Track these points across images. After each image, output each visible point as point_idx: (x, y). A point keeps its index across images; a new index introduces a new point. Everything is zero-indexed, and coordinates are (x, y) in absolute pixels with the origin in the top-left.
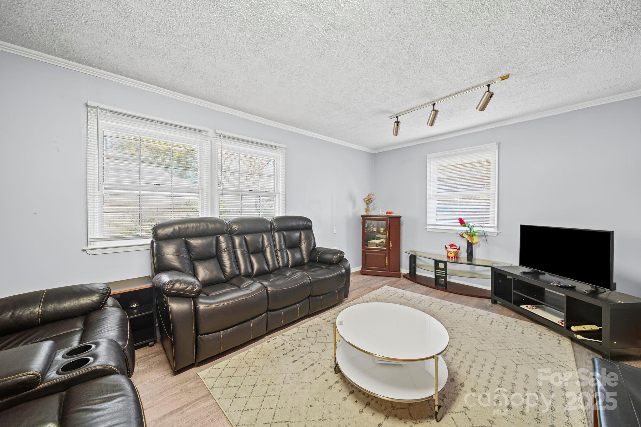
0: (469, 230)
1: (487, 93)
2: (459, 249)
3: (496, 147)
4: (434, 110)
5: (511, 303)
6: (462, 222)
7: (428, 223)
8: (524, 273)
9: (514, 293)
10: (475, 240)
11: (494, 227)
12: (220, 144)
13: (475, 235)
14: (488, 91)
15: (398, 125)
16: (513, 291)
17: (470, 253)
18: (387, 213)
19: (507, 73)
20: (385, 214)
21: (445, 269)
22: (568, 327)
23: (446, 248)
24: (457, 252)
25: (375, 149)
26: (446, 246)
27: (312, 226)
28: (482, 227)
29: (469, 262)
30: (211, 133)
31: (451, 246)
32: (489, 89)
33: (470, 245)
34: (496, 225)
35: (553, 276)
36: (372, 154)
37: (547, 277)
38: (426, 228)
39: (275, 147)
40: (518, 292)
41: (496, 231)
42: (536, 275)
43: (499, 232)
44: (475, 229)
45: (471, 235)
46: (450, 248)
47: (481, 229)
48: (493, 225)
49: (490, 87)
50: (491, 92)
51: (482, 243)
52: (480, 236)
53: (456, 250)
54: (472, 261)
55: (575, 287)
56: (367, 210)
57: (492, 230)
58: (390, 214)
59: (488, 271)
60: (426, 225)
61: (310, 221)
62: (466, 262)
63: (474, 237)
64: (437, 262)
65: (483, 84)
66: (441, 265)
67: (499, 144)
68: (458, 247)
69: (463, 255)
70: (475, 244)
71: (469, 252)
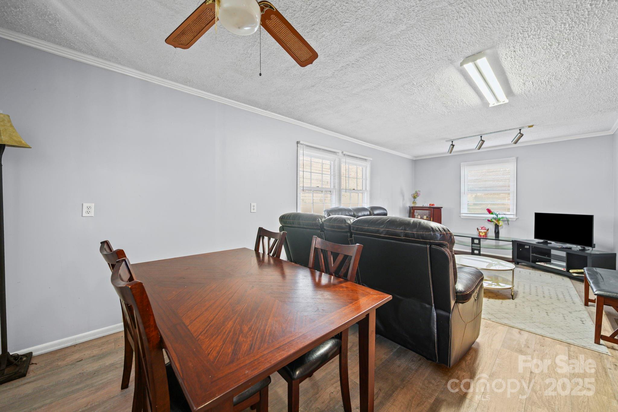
0: (496, 217)
1: (519, 134)
2: (488, 230)
3: (515, 160)
4: (481, 140)
5: (530, 262)
6: (489, 211)
7: (461, 212)
8: (538, 243)
9: (532, 255)
10: (501, 223)
11: (513, 215)
12: (345, 160)
13: (500, 220)
14: (520, 133)
15: (453, 147)
16: (531, 254)
17: (497, 233)
18: (430, 205)
19: (533, 124)
20: (428, 206)
21: (479, 243)
22: (568, 271)
23: (478, 229)
24: (486, 232)
25: (415, 157)
26: (477, 228)
27: (387, 213)
28: (505, 214)
29: (497, 239)
30: (340, 154)
31: (482, 228)
32: (520, 131)
33: (497, 226)
34: (515, 213)
35: (557, 243)
36: (414, 160)
37: (553, 244)
38: (460, 216)
39: (366, 160)
40: (534, 255)
41: (515, 217)
42: (546, 243)
43: (517, 218)
44: (500, 216)
45: (498, 220)
46: (481, 229)
47: (504, 216)
48: (512, 213)
49: (521, 131)
50: (522, 134)
51: (504, 226)
52: (504, 221)
53: (485, 231)
54: (498, 238)
55: (572, 248)
56: (414, 202)
57: (512, 217)
58: (432, 205)
59: (510, 244)
60: (460, 213)
61: (385, 210)
62: (494, 238)
63: (500, 221)
64: (473, 239)
65: (516, 129)
66: (476, 241)
67: (517, 159)
68: (487, 229)
69: (492, 234)
70: (500, 226)
71: (497, 231)
